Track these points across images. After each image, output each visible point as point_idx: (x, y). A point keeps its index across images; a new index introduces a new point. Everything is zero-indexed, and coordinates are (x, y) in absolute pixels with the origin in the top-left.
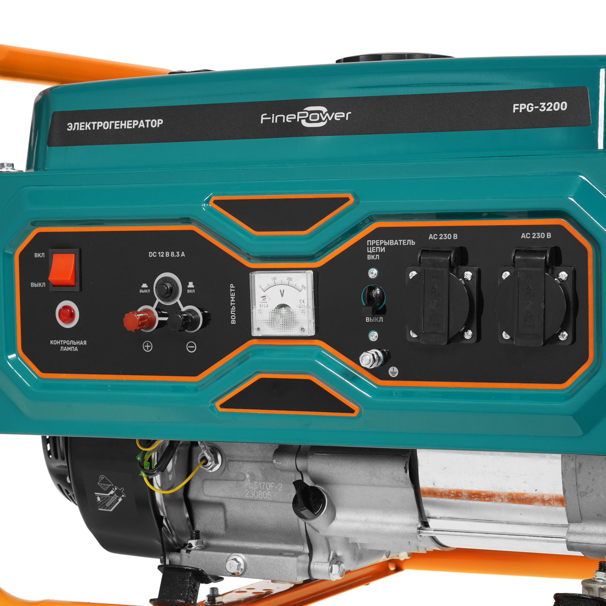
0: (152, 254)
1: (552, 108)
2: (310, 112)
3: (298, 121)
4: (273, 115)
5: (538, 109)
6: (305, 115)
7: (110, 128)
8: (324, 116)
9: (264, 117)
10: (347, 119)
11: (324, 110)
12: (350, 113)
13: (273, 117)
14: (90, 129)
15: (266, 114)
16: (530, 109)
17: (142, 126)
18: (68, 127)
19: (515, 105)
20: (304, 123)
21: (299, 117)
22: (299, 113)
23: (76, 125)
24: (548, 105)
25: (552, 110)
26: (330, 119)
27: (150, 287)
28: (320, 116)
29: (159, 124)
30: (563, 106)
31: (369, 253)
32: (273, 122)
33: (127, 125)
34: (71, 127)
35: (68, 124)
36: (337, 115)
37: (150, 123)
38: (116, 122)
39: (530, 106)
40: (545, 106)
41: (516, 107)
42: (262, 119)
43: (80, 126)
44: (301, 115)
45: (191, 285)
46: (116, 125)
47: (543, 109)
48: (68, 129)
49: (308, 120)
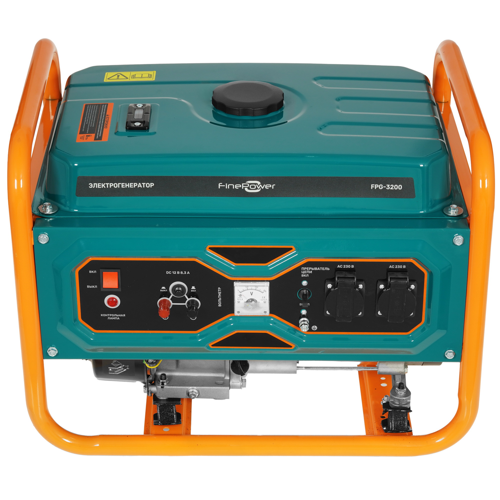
0: (168, 273)
1: (394, 188)
2: (250, 184)
3: (243, 188)
4: (226, 184)
5: (386, 188)
6: (247, 185)
7: (119, 187)
8: (259, 186)
9: (220, 185)
10: (273, 188)
11: (259, 183)
12: (275, 185)
13: (226, 185)
14: (105, 187)
15: (222, 183)
16: (381, 188)
17: (140, 186)
18: (89, 186)
19: (372, 185)
20: (246, 190)
21: (243, 187)
22: (243, 184)
23: (95, 185)
24: (391, 186)
25: (393, 189)
26: (263, 188)
27: (168, 288)
28: (256, 186)
29: (151, 186)
30: (399, 187)
31: (303, 274)
32: (226, 188)
33: (130, 185)
34: (91, 186)
35: (89, 184)
36: (267, 186)
37: (145, 185)
38: (122, 184)
39: (381, 186)
40: (390, 186)
41: (373, 186)
42: (219, 186)
43: (98, 185)
44: (244, 185)
45: (193, 288)
46: (122, 185)
47: (388, 188)
48: (90, 187)
49: (249, 188)
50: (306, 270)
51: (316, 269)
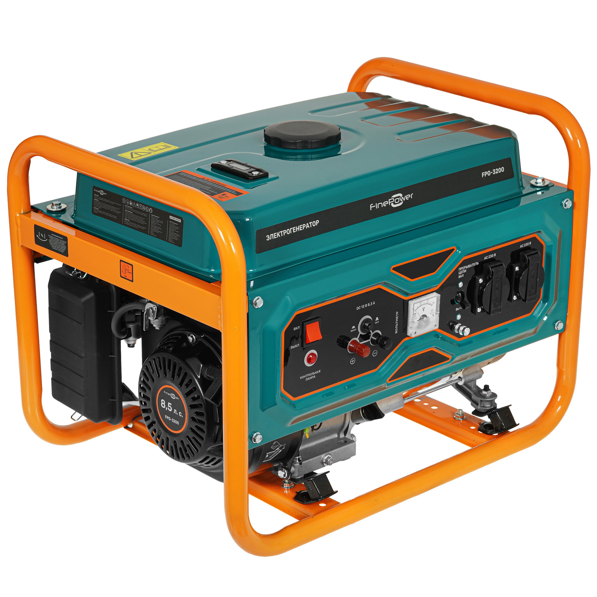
0: (358, 308)
1: (498, 171)
2: (395, 198)
3: (389, 205)
4: (376, 204)
5: (492, 173)
6: (392, 200)
7: (291, 233)
8: (401, 199)
9: (372, 206)
10: (412, 198)
11: (401, 195)
12: (413, 194)
13: (376, 205)
14: (280, 236)
15: (372, 204)
16: (489, 174)
17: (308, 227)
18: (267, 238)
19: (483, 173)
20: (393, 205)
21: (390, 202)
22: (389, 200)
23: (272, 236)
24: (496, 170)
25: (498, 173)
26: (404, 200)
28: (400, 199)
29: (317, 223)
30: (502, 170)
32: (377, 208)
33: (300, 228)
34: (269, 238)
35: (267, 237)
36: (407, 197)
37: (312, 224)
38: (293, 228)
39: (489, 172)
40: (495, 171)
41: (483, 174)
42: (371, 207)
43: (274, 236)
44: (391, 201)
45: (377, 319)
46: (294, 230)
47: (494, 173)
48: (267, 240)
49: (395, 204)
50: (462, 270)
51: (469, 266)
